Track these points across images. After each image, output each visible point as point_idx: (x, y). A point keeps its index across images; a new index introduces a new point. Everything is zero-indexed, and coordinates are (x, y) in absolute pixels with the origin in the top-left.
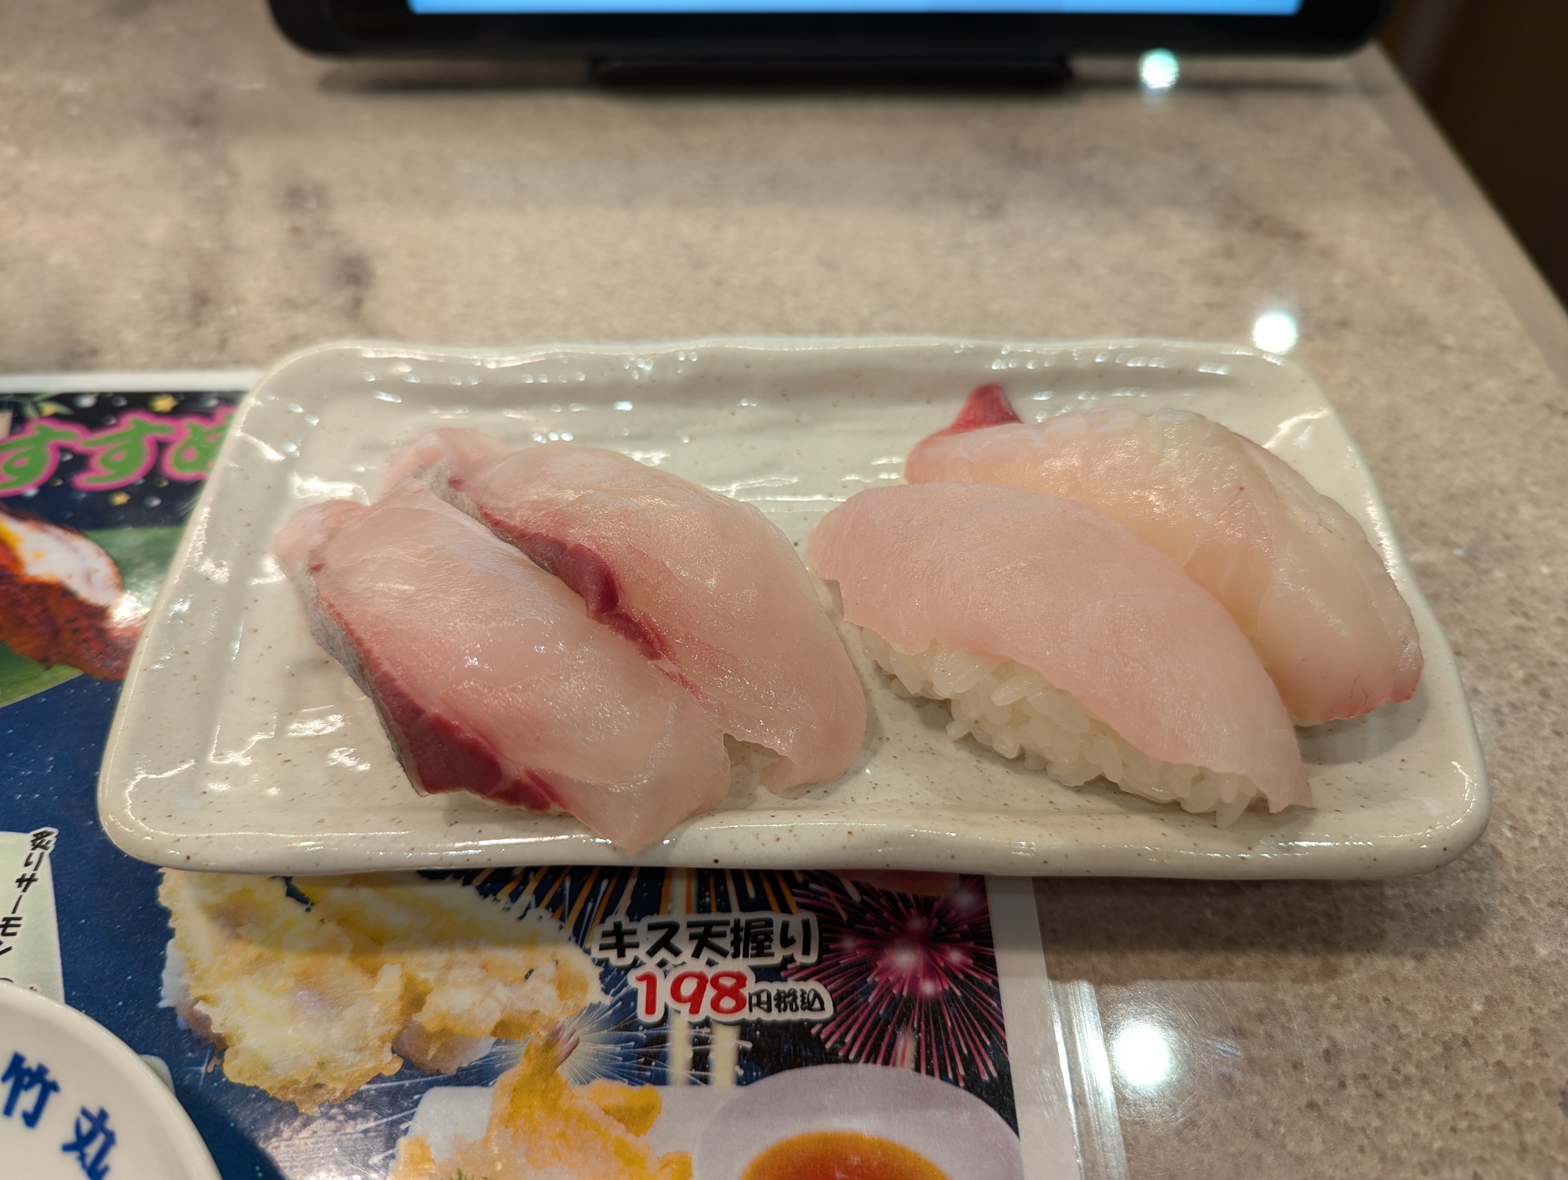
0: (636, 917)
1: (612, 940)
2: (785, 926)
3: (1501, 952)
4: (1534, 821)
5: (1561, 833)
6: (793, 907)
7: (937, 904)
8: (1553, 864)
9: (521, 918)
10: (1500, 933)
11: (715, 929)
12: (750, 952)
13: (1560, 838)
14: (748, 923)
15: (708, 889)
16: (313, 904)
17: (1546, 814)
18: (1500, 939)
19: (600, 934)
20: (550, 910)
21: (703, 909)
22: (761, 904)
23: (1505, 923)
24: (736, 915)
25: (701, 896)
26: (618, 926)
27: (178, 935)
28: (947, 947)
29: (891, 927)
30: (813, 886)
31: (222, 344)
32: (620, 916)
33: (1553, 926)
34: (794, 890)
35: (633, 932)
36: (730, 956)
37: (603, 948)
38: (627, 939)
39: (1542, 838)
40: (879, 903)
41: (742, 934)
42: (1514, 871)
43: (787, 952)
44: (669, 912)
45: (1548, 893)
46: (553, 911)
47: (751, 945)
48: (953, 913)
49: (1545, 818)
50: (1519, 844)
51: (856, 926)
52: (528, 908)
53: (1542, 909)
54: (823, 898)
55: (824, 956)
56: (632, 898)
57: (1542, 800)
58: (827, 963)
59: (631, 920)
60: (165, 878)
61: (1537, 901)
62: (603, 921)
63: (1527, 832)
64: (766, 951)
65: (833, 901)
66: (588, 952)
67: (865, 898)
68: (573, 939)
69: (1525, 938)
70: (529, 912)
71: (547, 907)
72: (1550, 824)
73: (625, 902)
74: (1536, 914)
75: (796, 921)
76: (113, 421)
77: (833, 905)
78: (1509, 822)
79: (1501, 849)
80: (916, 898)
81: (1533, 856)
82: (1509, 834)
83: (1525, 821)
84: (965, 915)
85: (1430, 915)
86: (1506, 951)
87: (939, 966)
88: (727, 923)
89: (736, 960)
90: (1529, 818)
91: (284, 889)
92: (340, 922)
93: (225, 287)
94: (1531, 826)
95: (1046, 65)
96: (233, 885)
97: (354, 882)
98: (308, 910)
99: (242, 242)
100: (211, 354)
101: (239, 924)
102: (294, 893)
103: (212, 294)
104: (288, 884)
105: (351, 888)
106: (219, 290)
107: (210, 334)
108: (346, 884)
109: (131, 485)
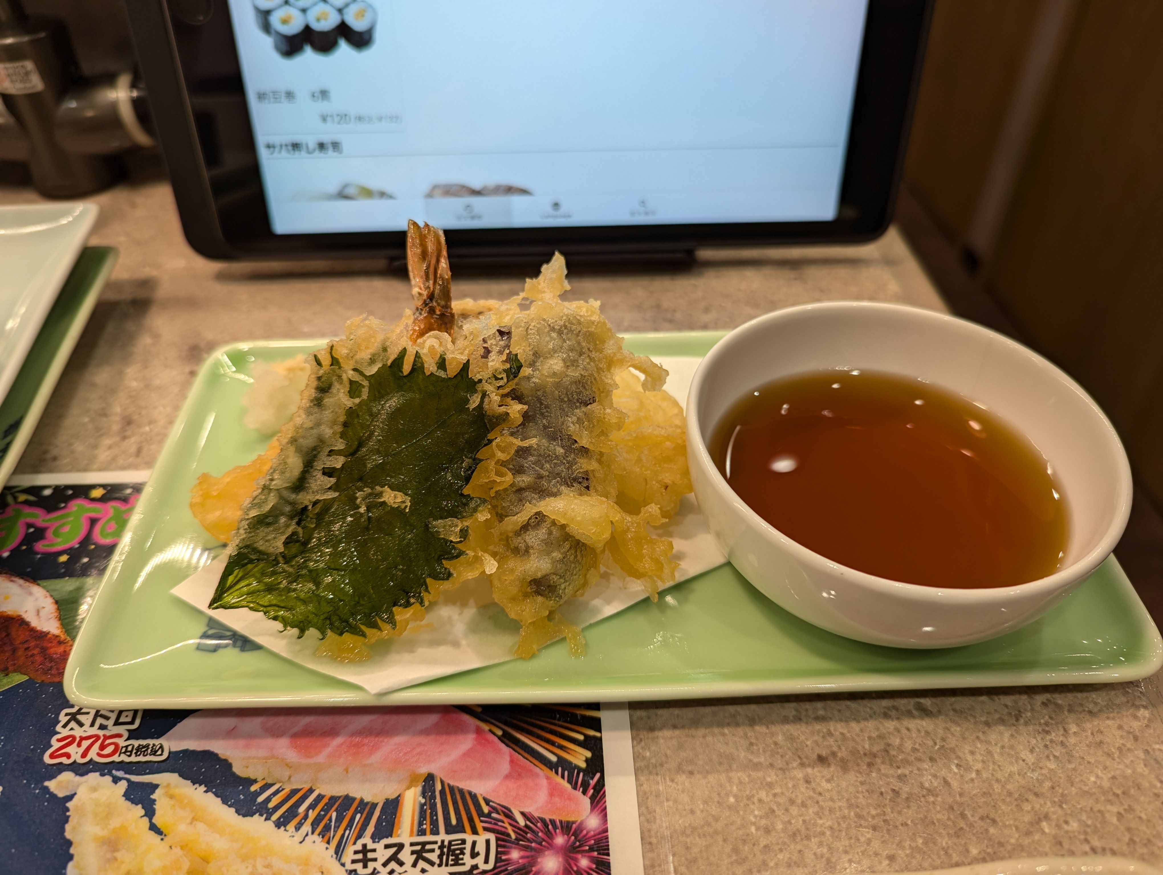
0: (377, 840)
1: (360, 856)
2: (474, 843)
3: (946, 853)
4: (973, 761)
5: (991, 768)
6: (480, 830)
7: (574, 826)
8: (985, 790)
9: (301, 842)
10: (946, 839)
11: (428, 847)
12: (450, 862)
13: (990, 772)
14: (450, 842)
15: (425, 819)
16: (165, 835)
17: (981, 755)
18: (947, 843)
19: (352, 852)
20: (321, 836)
21: (422, 832)
22: (459, 828)
23: (951, 832)
24: (443, 837)
25: (420, 824)
26: (364, 846)
27: (76, 858)
28: (579, 856)
29: (544, 843)
30: (494, 815)
31: (139, 452)
32: (366, 840)
33: (982, 833)
34: (482, 818)
35: (374, 850)
36: (436, 866)
37: (354, 862)
38: (370, 855)
39: (978, 772)
40: (536, 826)
41: (445, 850)
42: (958, 796)
43: (474, 862)
44: (399, 836)
45: (980, 810)
46: (323, 837)
47: (451, 858)
48: (585, 832)
49: (981, 758)
50: (962, 776)
51: (521, 842)
52: (307, 835)
53: (975, 822)
54: (500, 824)
55: (498, 865)
56: (375, 827)
57: (979, 746)
58: (499, 869)
59: (374, 842)
60: (70, 819)
61: (972, 816)
62: (355, 843)
63: (968, 769)
64: (460, 862)
65: (507, 825)
66: (343, 865)
67: (528, 823)
68: (335, 856)
69: (963, 842)
70: (307, 838)
71: (319, 835)
72: (983, 762)
73: (371, 829)
74: (971, 826)
75: (481, 839)
76: (63, 505)
77: (506, 828)
78: (956, 762)
79: (950, 780)
80: (561, 822)
81: (971, 785)
82: (956, 770)
83: (967, 760)
84: (592, 833)
85: (900, 827)
86: (951, 851)
87: (573, 870)
88: (435, 843)
89: (441, 868)
90: (970, 758)
91: (148, 825)
92: (182, 848)
93: (144, 412)
94: (971, 764)
95: (679, 255)
96: (115, 823)
97: (194, 819)
98: (162, 839)
99: (157, 382)
100: (131, 460)
101: (116, 850)
102: (154, 828)
103: (135, 417)
104: (150, 821)
105: (191, 823)
106: (140, 414)
107: (131, 444)
108: (189, 821)
109: (71, 549)
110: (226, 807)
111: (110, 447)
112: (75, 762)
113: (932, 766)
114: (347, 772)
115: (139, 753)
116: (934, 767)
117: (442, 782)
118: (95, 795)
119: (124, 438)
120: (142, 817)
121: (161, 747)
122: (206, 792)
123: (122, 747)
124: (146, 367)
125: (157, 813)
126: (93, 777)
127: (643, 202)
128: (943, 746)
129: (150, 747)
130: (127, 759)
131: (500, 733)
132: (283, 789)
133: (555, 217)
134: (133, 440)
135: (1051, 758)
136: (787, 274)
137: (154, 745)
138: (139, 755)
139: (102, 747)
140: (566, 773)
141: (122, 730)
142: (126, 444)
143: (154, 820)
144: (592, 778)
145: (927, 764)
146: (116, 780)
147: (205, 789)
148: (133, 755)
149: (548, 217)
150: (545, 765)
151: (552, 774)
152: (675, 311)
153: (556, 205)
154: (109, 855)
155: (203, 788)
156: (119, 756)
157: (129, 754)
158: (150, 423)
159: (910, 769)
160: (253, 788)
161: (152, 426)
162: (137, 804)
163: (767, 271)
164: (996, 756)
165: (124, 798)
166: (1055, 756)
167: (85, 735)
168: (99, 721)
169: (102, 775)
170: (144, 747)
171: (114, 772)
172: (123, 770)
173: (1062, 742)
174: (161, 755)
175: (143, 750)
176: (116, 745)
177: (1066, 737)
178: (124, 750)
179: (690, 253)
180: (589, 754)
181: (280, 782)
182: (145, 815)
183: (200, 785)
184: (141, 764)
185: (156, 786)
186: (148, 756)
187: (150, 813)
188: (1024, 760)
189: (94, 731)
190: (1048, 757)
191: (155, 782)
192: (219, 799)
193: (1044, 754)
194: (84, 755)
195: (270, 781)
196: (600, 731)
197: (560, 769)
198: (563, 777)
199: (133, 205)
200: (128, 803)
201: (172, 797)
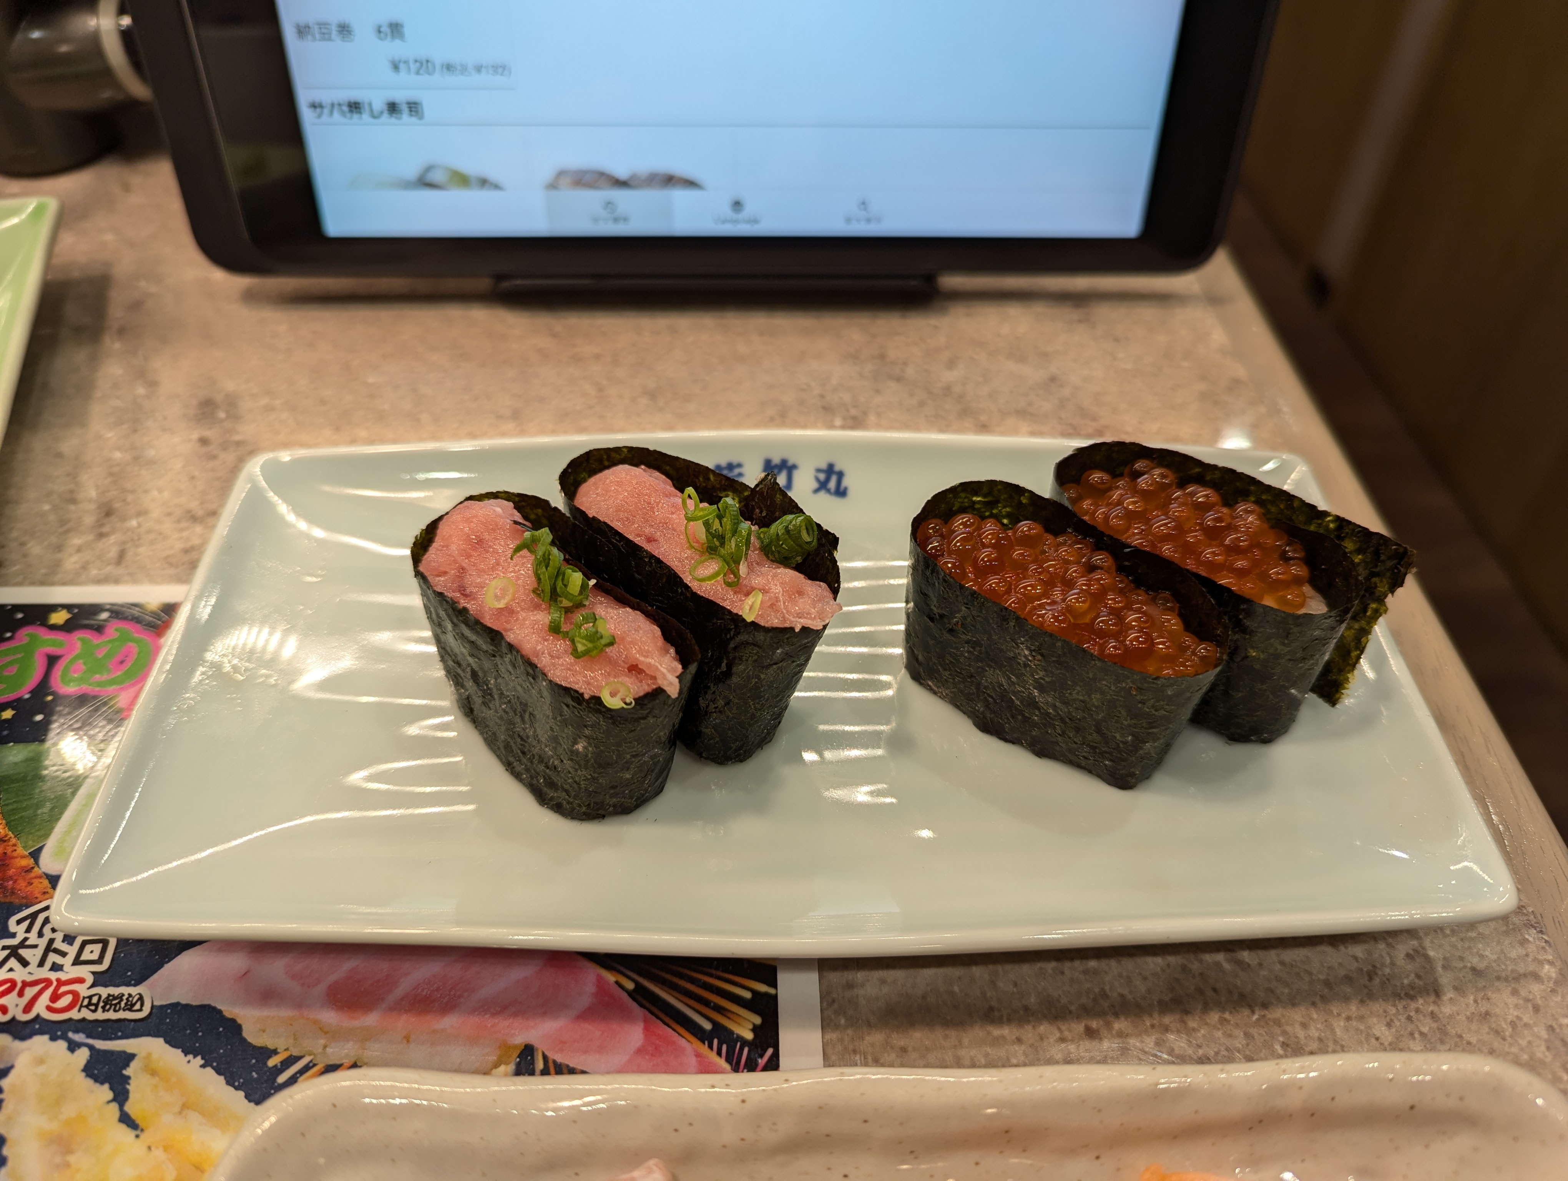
4: (1306, 1038)
16: (142, 1130)
17: (1317, 1029)
27: (10, 1163)
31: (121, 556)
49: (1317, 1035)
57: (1315, 1016)
60: (4, 1104)
72: (1320, 1040)
76: (8, 635)
83: (1297, 1037)
90: (1301, 1033)
91: (117, 1114)
92: (166, 1149)
93: (130, 498)
94: (1302, 1043)
95: (913, 283)
96: (69, 1111)
97: (185, 1107)
98: (137, 1136)
99: (151, 453)
100: (109, 569)
101: (69, 1151)
102: (126, 1120)
103: (117, 505)
104: (121, 1109)
105: (180, 1113)
106: (124, 500)
107: (111, 545)
108: (177, 1109)
109: (19, 700)
110: (232, 1089)
111: (79, 550)
112: (13, 1019)
113: (1248, 1045)
114: (408, 1041)
115: (108, 1007)
116: (1250, 1047)
117: (545, 1058)
118: (41, 1069)
119: (101, 536)
120: (109, 1102)
121: (141, 998)
122: (203, 1066)
123: (84, 998)
124: (135, 431)
125: (132, 1096)
126: (40, 1043)
127: (863, 203)
128: (1264, 1016)
129: (125, 998)
130: (90, 1016)
131: (630, 986)
132: (315, 1065)
133: (736, 222)
134: (113, 539)
135: (1417, 1035)
136: (1068, 313)
137: (130, 995)
138: (108, 1010)
139: (55, 998)
140: (724, 1047)
141: (84, 972)
142: (102, 544)
143: (127, 1108)
144: (761, 1056)
145: (1240, 1043)
146: (73, 1047)
147: (202, 1062)
148: (100, 1010)
149: (725, 221)
150: (695, 1035)
151: (704, 1049)
152: (905, 364)
153: (737, 205)
154: (58, 1159)
155: (199, 1061)
156: (79, 1011)
157: (93, 1008)
158: (139, 514)
159: (1216, 1050)
160: (271, 1063)
161: (141, 519)
162: (102, 1083)
163: (1040, 308)
164: (1339, 1032)
165: (83, 1074)
166: (1422, 1034)
167: (29, 979)
168: (53, 958)
169: (53, 1038)
170: (115, 998)
171: (71, 1035)
172: (83, 1032)
173: (1432, 1013)
174: (140, 1010)
175: (114, 1002)
176: (75, 994)
177: (1438, 1006)
178: (86, 1002)
179: (930, 279)
180: (758, 1020)
181: (310, 1055)
182: (114, 1099)
183: (195, 1057)
184: (110, 1024)
185: (132, 1057)
186: (121, 1012)
187: (121, 1096)
188: (1377, 1039)
189: (44, 973)
190: (1411, 1034)
191: (130, 1050)
192: (222, 1078)
193: (1406, 1029)
194: (28, 1009)
195: (295, 1052)
196: (774, 985)
197: (716, 1041)
198: (719, 1053)
199: (127, 188)
200: (90, 1082)
201: (153, 1073)
